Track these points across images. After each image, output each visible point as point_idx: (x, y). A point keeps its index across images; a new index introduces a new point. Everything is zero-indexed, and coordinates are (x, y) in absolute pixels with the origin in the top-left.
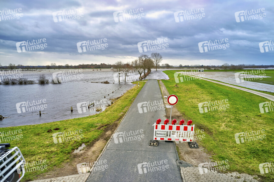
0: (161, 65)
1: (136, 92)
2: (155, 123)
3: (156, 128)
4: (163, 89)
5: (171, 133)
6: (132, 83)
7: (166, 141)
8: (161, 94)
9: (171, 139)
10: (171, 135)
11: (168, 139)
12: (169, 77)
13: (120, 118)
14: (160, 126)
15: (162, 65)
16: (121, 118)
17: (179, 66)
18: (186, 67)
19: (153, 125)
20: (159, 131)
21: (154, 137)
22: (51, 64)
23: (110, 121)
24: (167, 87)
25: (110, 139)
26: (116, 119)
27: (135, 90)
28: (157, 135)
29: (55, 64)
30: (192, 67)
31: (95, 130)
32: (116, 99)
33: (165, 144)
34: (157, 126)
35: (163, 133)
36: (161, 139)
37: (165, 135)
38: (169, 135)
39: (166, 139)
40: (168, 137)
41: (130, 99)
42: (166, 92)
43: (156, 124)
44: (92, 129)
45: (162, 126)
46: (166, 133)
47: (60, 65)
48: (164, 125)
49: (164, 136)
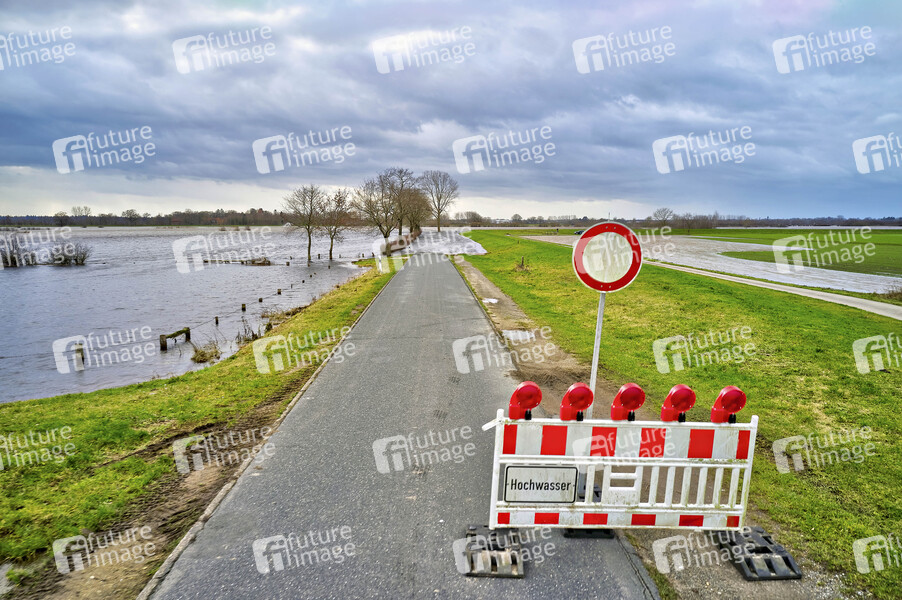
0: (452, 216)
1: (368, 287)
2: (500, 412)
3: (509, 448)
4: (475, 277)
5: (609, 475)
6: (354, 262)
7: (570, 533)
8: (472, 291)
9: (603, 518)
10: (607, 489)
11: (588, 518)
12: (484, 248)
13: (288, 390)
14: (531, 431)
15: (457, 215)
16: (294, 385)
17: (510, 219)
18: (532, 221)
19: (486, 427)
20: (527, 462)
21: (496, 507)
22: (74, 209)
23: (233, 408)
24: (487, 273)
25: (198, 525)
26: (270, 392)
27: (366, 280)
28: (511, 494)
29: (86, 208)
30: (553, 223)
31: (118, 465)
32: (288, 314)
33: (569, 550)
34: (510, 433)
35: (552, 477)
36: (540, 518)
37: (569, 495)
38: (589, 492)
39: (572, 517)
40: (588, 506)
41: (343, 310)
42: (487, 286)
43: (510, 422)
44: (108, 454)
45: (547, 429)
46: (570, 476)
47: (106, 213)
48: (557, 421)
49: (556, 495)
